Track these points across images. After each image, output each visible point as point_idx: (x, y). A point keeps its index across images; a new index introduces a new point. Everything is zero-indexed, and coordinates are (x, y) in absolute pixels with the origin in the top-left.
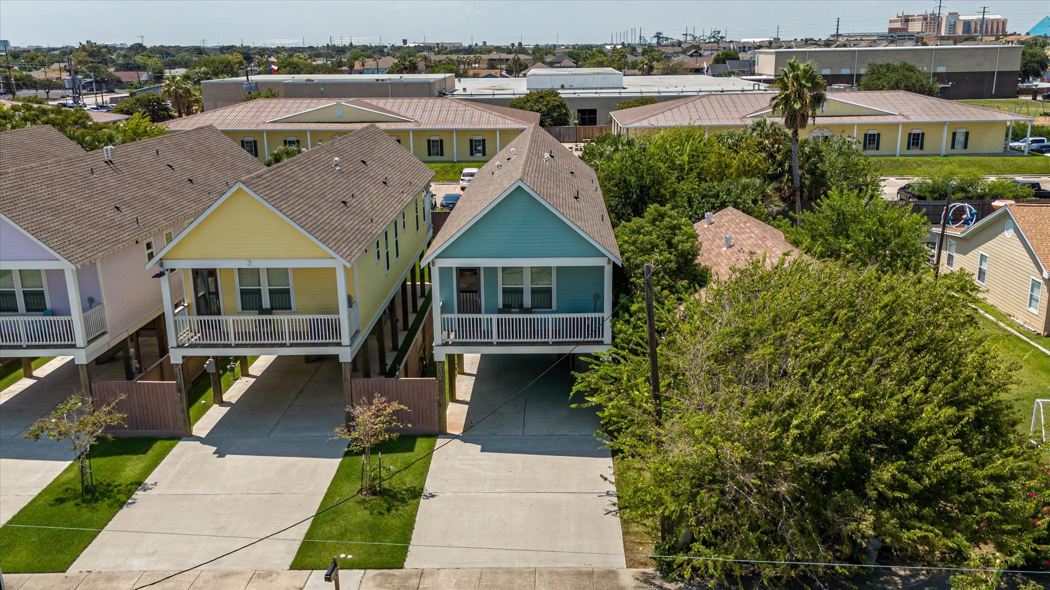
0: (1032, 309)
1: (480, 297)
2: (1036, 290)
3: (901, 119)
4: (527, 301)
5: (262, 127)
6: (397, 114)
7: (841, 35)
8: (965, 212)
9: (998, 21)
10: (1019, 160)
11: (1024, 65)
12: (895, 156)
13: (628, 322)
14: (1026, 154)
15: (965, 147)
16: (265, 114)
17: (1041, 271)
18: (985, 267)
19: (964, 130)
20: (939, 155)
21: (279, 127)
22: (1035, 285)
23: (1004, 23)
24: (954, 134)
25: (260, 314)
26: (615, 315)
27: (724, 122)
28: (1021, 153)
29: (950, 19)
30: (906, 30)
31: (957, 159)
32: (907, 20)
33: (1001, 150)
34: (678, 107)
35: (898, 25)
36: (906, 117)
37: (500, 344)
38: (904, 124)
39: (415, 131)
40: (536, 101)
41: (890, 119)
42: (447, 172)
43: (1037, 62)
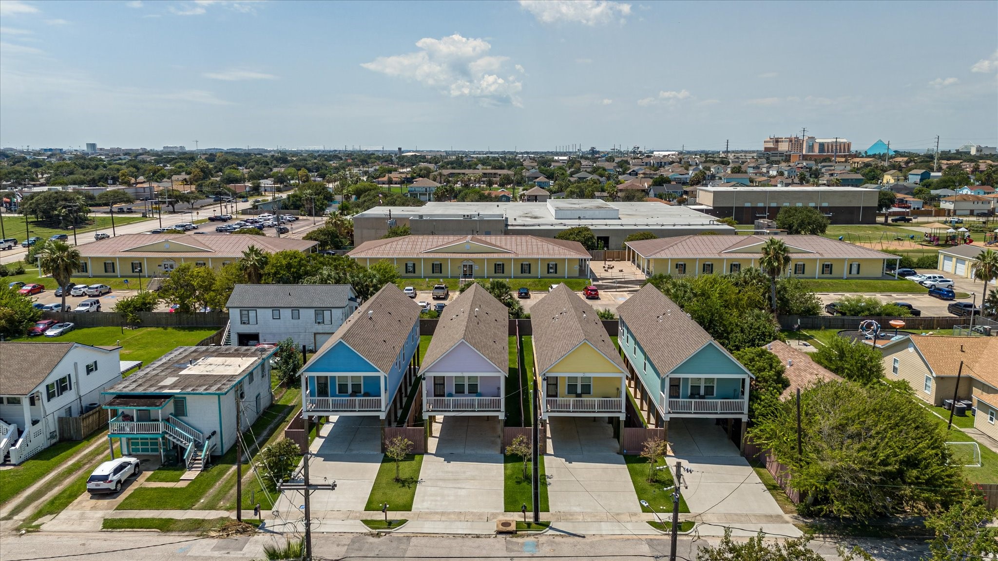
0: (926, 391)
1: (679, 389)
2: (928, 381)
3: (818, 256)
4: (702, 392)
5: (421, 256)
6: (501, 247)
7: (729, 152)
8: (872, 325)
9: (844, 143)
10: (893, 283)
11: (879, 201)
12: (814, 278)
13: (759, 404)
14: (896, 278)
15: (858, 273)
16: (418, 247)
17: (932, 373)
18: (897, 365)
19: (857, 263)
20: (842, 278)
21: (431, 256)
22: (928, 379)
23: (849, 145)
24: (851, 265)
25: (577, 397)
26: (750, 400)
27: (708, 256)
28: (893, 278)
29: (809, 141)
30: (776, 149)
31: (854, 281)
32: (777, 141)
33: (880, 275)
34: (676, 244)
35: (771, 145)
36: (821, 254)
37: (695, 413)
38: (820, 259)
39: (514, 259)
40: (577, 234)
41: (811, 256)
42: (536, 285)
43: (888, 199)
